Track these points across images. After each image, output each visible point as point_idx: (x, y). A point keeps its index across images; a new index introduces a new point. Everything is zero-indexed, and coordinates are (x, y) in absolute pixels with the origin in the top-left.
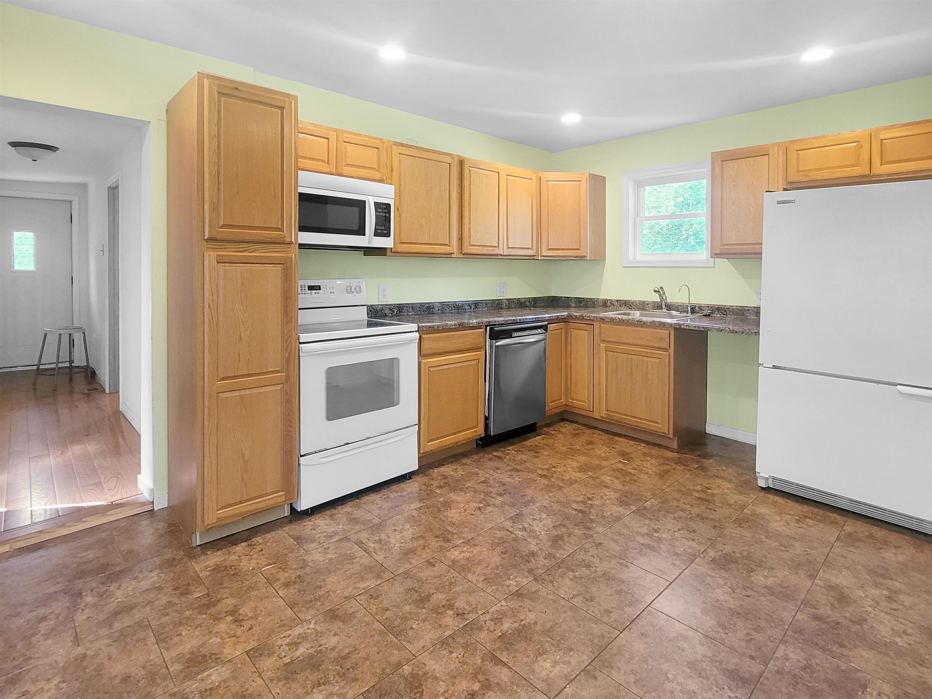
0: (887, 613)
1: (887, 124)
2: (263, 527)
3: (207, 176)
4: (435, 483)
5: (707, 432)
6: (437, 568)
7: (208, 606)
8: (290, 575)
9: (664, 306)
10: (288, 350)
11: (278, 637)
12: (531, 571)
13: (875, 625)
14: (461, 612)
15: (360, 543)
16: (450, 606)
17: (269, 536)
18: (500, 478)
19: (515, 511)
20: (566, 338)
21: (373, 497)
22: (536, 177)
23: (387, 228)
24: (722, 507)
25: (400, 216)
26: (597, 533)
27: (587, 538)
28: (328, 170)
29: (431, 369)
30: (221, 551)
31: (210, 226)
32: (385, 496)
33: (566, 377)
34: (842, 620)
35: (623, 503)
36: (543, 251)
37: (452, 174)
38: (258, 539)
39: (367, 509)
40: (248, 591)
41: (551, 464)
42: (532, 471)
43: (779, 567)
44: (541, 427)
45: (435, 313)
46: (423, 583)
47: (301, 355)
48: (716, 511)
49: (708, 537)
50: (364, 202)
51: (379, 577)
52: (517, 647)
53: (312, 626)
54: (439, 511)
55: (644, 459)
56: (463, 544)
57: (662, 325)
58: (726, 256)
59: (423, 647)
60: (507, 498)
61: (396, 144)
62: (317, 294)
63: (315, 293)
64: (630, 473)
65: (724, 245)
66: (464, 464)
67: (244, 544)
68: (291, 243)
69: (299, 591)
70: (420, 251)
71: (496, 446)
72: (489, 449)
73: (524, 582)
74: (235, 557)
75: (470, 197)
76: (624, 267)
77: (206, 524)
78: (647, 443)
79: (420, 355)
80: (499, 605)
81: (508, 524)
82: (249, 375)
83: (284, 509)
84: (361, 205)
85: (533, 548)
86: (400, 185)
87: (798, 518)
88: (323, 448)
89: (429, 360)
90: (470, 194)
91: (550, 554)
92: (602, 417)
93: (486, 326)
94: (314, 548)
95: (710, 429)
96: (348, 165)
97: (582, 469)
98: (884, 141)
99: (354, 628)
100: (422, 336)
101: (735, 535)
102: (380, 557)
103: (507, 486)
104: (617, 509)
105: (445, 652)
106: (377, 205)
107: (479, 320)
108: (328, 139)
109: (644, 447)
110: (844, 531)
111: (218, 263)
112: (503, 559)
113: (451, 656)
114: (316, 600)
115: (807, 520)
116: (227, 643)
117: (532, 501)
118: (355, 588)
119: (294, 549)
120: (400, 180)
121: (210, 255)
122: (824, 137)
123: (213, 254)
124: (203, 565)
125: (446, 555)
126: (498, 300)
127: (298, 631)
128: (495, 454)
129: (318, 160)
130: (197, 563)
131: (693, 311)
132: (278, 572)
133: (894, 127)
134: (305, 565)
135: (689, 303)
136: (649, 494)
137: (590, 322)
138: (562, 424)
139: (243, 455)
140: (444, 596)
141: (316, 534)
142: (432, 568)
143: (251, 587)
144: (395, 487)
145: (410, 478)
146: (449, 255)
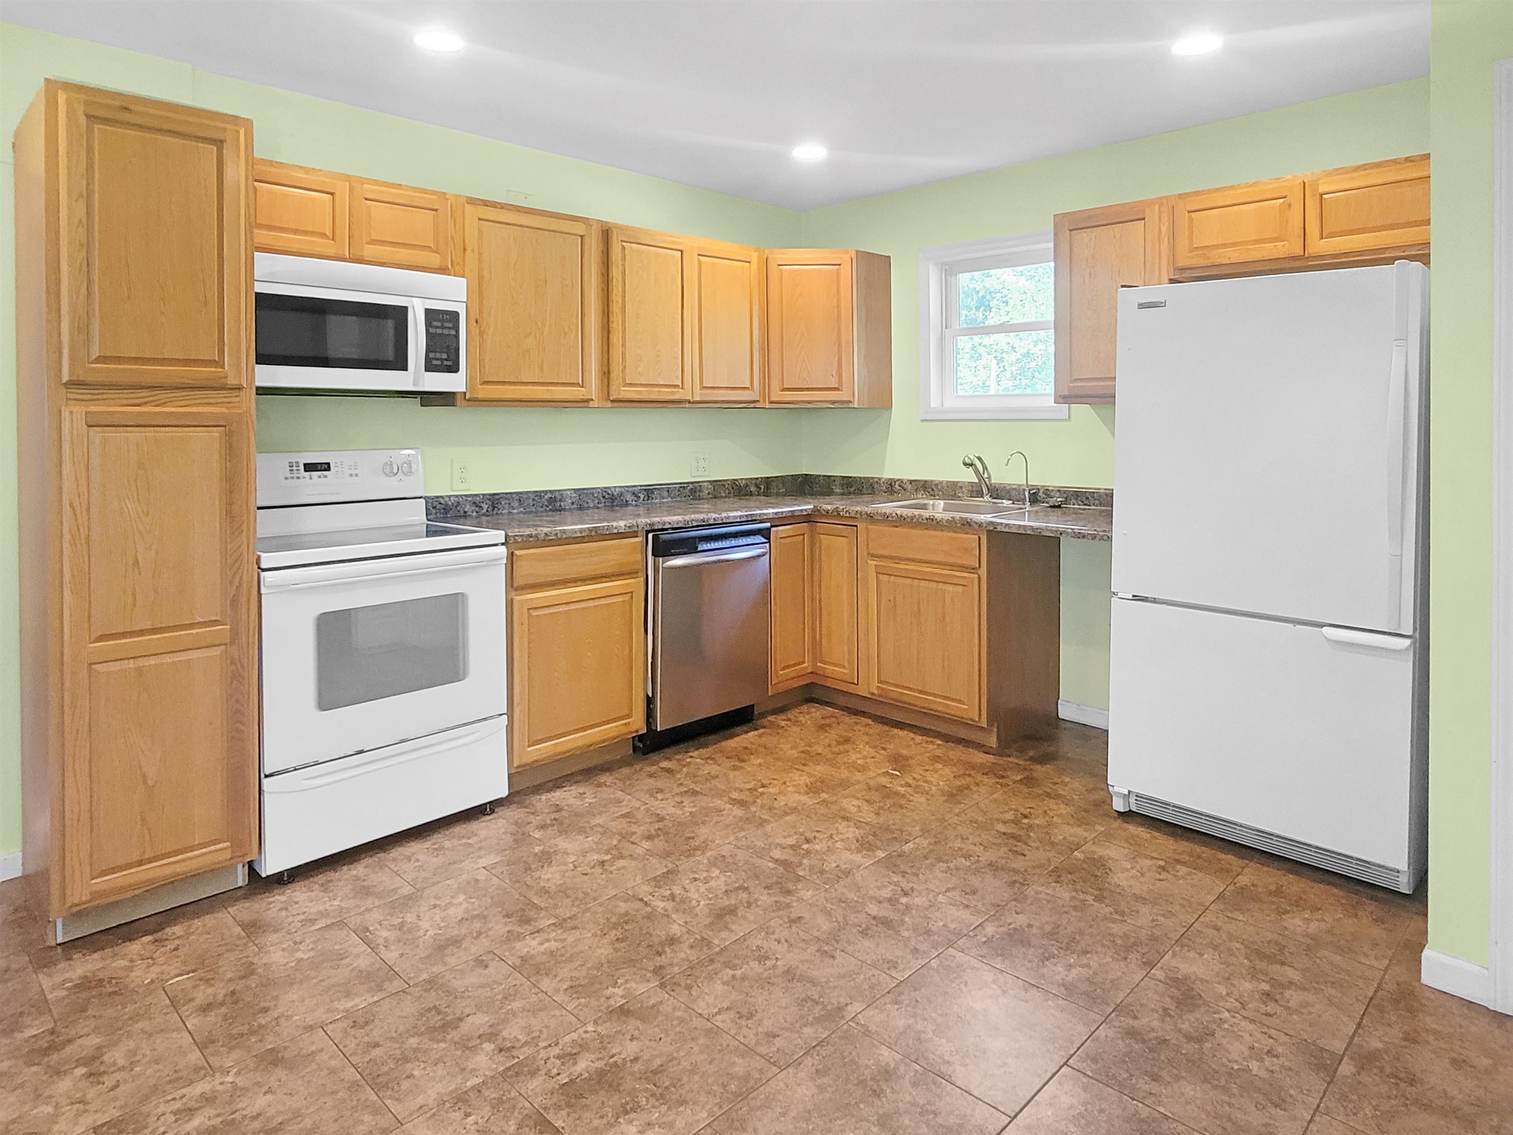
0: (1253, 1021)
1: (1330, 168)
2: (191, 908)
3: (65, 267)
4: (536, 820)
5: (1060, 716)
6: (491, 970)
7: (46, 1051)
8: (219, 991)
9: (985, 491)
10: (236, 583)
11: (161, 1100)
12: (658, 971)
13: (1224, 1042)
14: (509, 1045)
15: (363, 933)
16: (491, 1036)
17: (197, 923)
18: (658, 809)
19: (666, 866)
20: (812, 550)
21: (414, 848)
22: (759, 257)
23: (452, 357)
24: (1038, 848)
25: (481, 334)
26: (801, 900)
27: (779, 909)
28: (332, 251)
29: (534, 613)
30: (99, 953)
31: (72, 359)
32: (436, 846)
33: (813, 623)
34: (1172, 1037)
35: (865, 846)
36: (772, 393)
37: (586, 255)
38: (178, 929)
39: (395, 870)
40: (130, 1022)
41: (760, 781)
42: (720, 794)
43: (1100, 949)
44: (763, 715)
45: (565, 510)
46: (456, 997)
47: (263, 591)
48: (1024, 855)
49: (993, 902)
50: (404, 310)
51: (380, 988)
52: (588, 1102)
53: (229, 1079)
54: (528, 869)
55: (931, 768)
56: (552, 927)
57: (967, 525)
58: (1089, 400)
59: (421, 1107)
60: (660, 844)
61: (472, 201)
62: (323, 479)
63: (319, 477)
64: (897, 794)
65: (1076, 380)
66: (599, 785)
67: (149, 938)
68: (239, 388)
69: (225, 1018)
70: (523, 396)
71: (668, 751)
72: (654, 756)
73: (642, 988)
74: (123, 963)
75: (624, 297)
76: (922, 421)
77: (69, 904)
78: (947, 738)
79: (512, 586)
80: (581, 1031)
81: (645, 889)
82: (154, 631)
83: (236, 873)
84: (400, 314)
85: (676, 929)
86: (481, 277)
87: (1161, 863)
88: (310, 760)
89: (529, 596)
90: (624, 292)
91: (703, 939)
92: (873, 694)
93: (648, 532)
94: (276, 941)
95: (1065, 712)
96: (373, 242)
97: (812, 789)
98: (1325, 196)
99: (306, 1079)
100: (517, 552)
101: (1043, 896)
102: (391, 956)
103: (666, 823)
104: (851, 857)
105: (457, 1115)
106: (430, 314)
107: (631, 521)
108: (332, 194)
109: (939, 745)
110: (1235, 884)
111: (89, 426)
112: (616, 950)
113: (465, 1121)
114: (252, 1033)
115: (1178, 867)
116: (64, 1113)
117: (704, 847)
118: (328, 1011)
119: (237, 946)
120: (480, 269)
121: (71, 413)
122: (1232, 187)
123: (79, 411)
124: (58, 979)
125: (513, 948)
126: (692, 483)
127: (202, 1087)
128: (665, 764)
129: (312, 233)
130: (49, 976)
131: (1034, 499)
132: (194, 987)
133: (1340, 171)
134: (249, 971)
135: (1027, 486)
136: (917, 828)
137: (850, 522)
138: (805, 708)
139: (144, 777)
140: (487, 1019)
141: (287, 917)
142: (481, 970)
143: (138, 1015)
144: (459, 829)
145: (492, 811)
146: (585, 402)
